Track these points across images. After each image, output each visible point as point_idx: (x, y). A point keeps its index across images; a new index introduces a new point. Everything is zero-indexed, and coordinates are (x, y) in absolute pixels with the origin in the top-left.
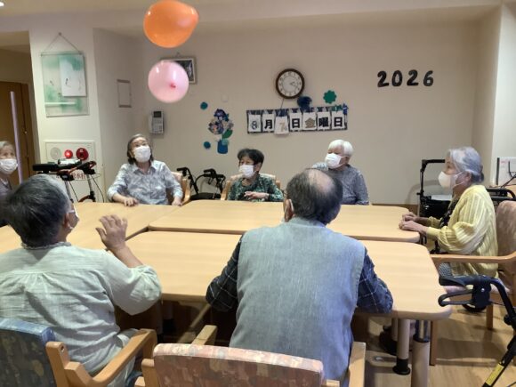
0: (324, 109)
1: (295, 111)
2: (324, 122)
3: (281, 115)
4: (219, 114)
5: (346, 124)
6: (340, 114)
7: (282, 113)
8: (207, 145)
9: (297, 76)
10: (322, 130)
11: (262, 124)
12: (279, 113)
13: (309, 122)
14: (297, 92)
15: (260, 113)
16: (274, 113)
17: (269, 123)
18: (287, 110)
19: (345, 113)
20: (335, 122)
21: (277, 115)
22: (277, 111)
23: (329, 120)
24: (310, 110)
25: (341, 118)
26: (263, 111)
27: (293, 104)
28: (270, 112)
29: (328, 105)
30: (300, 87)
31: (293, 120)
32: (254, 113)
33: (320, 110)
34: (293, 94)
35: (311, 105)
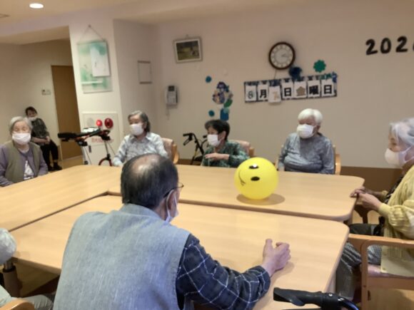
0: (314, 78)
1: (287, 80)
2: (314, 90)
3: (274, 85)
4: (220, 86)
5: (335, 91)
6: (330, 82)
8: (211, 114)
9: (288, 48)
10: (312, 98)
11: (257, 93)
13: (300, 91)
14: (289, 63)
15: (256, 84)
17: (264, 93)
18: (280, 80)
19: (335, 81)
20: (325, 89)
21: (270, 85)
22: (270, 81)
23: (319, 88)
24: (300, 79)
25: (331, 86)
26: (258, 82)
27: (285, 74)
28: (264, 82)
29: (318, 73)
30: (291, 58)
31: (285, 89)
32: (250, 84)
33: (310, 78)
34: (284, 65)
35: (302, 75)
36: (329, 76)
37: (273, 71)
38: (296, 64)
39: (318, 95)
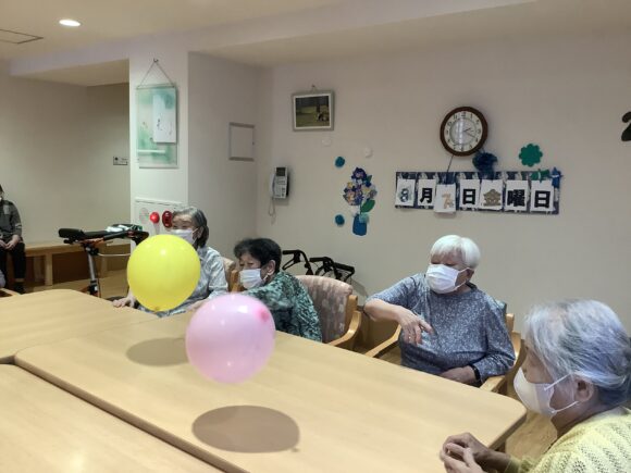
0: (519, 176)
1: (469, 176)
2: (516, 198)
3: (447, 183)
4: (358, 175)
5: (556, 204)
6: (547, 185)
7: (448, 178)
8: (340, 220)
9: (475, 118)
10: (512, 211)
11: (416, 193)
12: (444, 178)
13: (491, 197)
14: (474, 144)
15: (416, 176)
16: (436, 179)
17: (428, 193)
18: (457, 174)
19: (556, 184)
20: (537, 199)
21: (440, 182)
22: (440, 175)
23: (526, 195)
24: (493, 176)
25: (548, 193)
26: (419, 174)
27: (467, 165)
28: (430, 176)
29: (526, 168)
30: (479, 137)
31: (465, 191)
32: (406, 176)
33: (512, 176)
34: (467, 149)
35: (497, 168)
36: (545, 175)
37: (446, 156)
38: (488, 148)
39: (524, 208)
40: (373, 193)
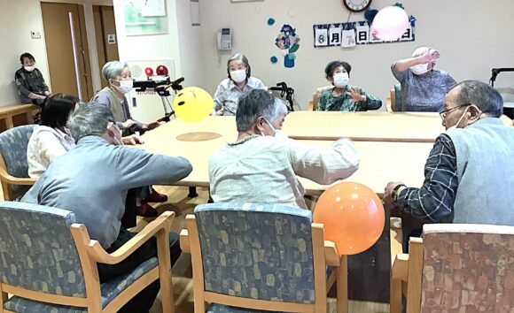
1: (362, 24)
3: (348, 29)
4: (285, 29)
5: (413, 35)
7: (349, 26)
8: (274, 60)
11: (328, 37)
12: (346, 27)
14: (365, 5)
15: (327, 27)
16: (341, 27)
17: (336, 37)
18: (354, 23)
19: (413, 25)
21: (344, 29)
22: (344, 25)
25: (409, 30)
26: (330, 25)
27: (361, 17)
28: (337, 26)
31: (360, 33)
32: (320, 27)
37: (347, 13)
38: (373, 7)
40: (298, 40)
